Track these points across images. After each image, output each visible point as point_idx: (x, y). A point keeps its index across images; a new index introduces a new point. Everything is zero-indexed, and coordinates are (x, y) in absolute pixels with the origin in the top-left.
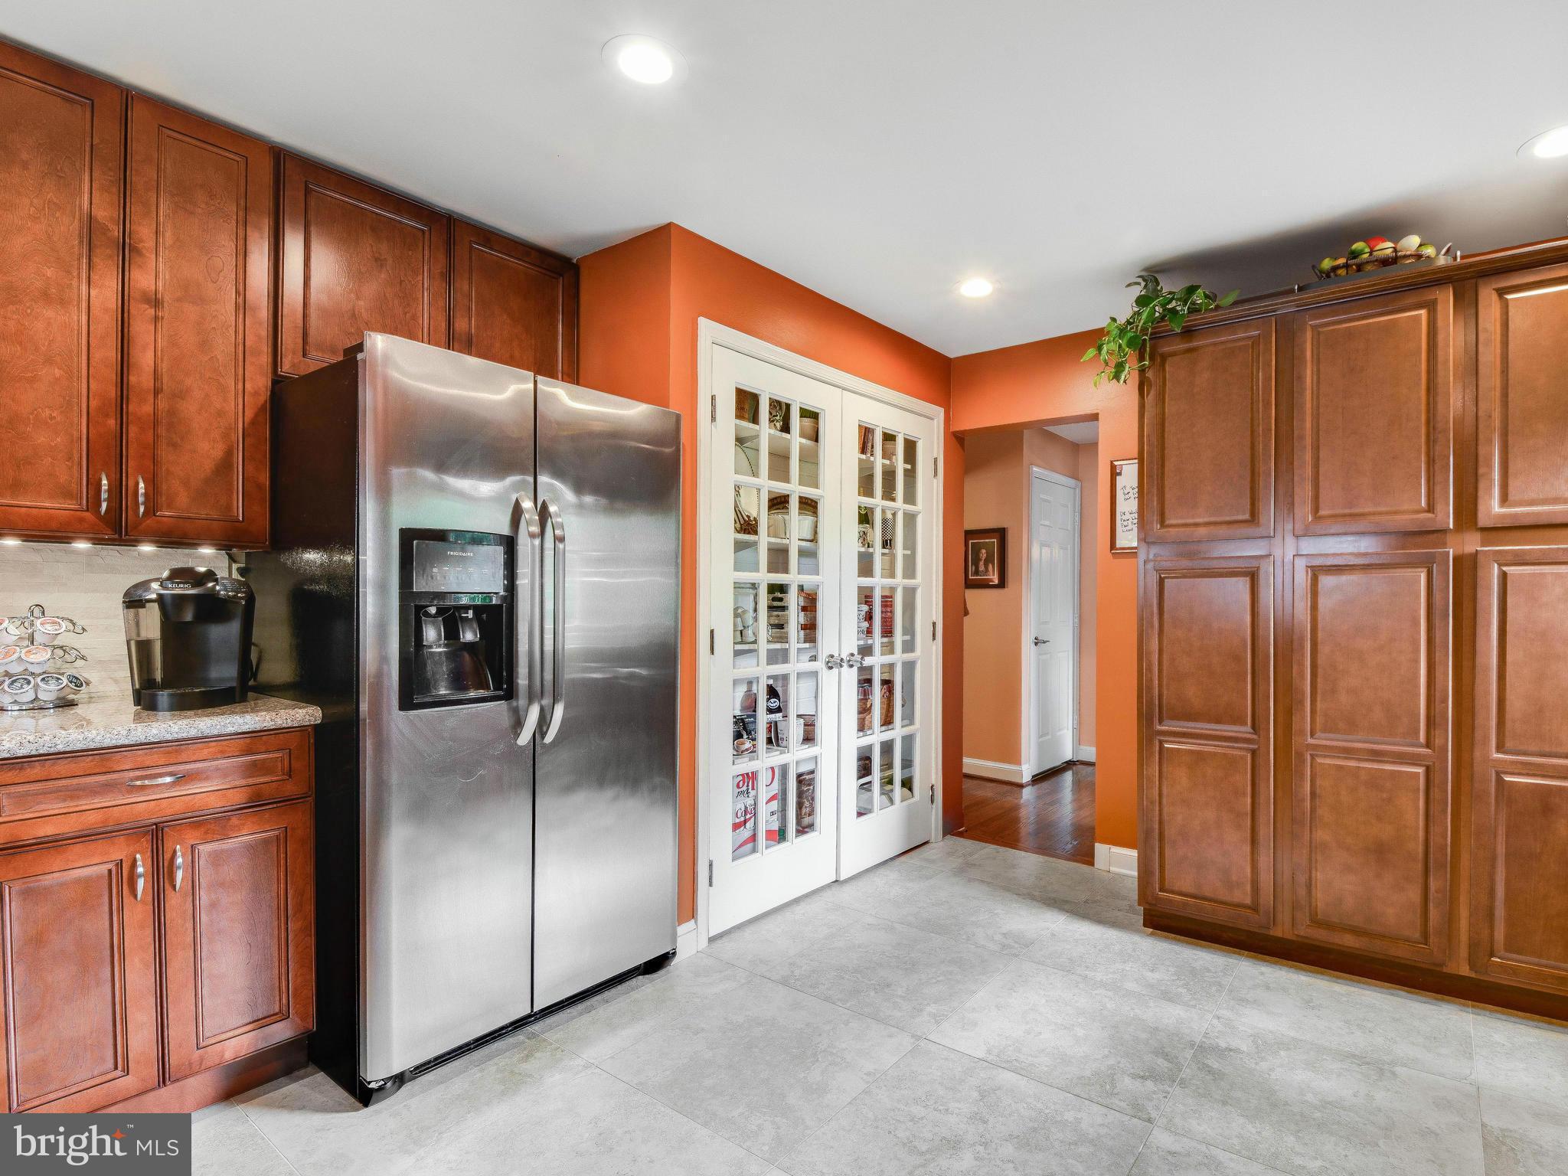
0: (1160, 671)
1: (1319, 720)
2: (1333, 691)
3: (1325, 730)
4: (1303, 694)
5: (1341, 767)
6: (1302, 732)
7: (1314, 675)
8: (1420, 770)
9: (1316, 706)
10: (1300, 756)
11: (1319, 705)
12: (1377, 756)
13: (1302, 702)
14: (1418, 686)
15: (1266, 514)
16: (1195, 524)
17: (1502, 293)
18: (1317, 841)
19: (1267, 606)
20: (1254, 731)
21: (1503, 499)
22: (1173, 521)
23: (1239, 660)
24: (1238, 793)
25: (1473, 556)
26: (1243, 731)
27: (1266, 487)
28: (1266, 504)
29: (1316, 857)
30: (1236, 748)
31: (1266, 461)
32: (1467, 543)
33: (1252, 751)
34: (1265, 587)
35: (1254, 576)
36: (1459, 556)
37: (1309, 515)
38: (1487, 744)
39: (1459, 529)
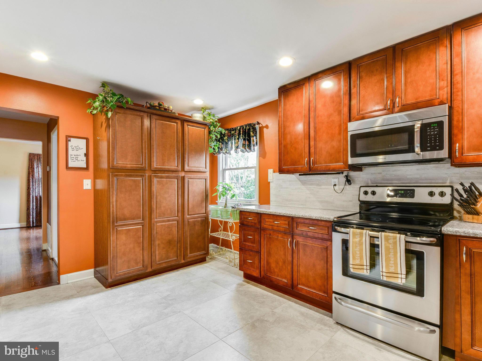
0: (116, 207)
1: (157, 215)
2: (160, 207)
3: (159, 217)
4: (154, 208)
5: (162, 225)
6: (154, 218)
7: (156, 204)
8: (176, 222)
9: (157, 211)
10: (154, 224)
11: (158, 211)
12: (169, 221)
13: (154, 211)
14: (176, 204)
15: (145, 164)
16: (127, 164)
17: (188, 125)
18: (157, 244)
19: (146, 187)
20: (143, 220)
21: (188, 166)
22: (120, 163)
23: (139, 202)
24: (139, 237)
25: (184, 177)
26: (140, 221)
27: (145, 157)
28: (145, 161)
29: (157, 248)
30: (139, 226)
31: (145, 150)
32: (183, 174)
33: (143, 226)
34: (145, 182)
35: (143, 180)
36: (182, 177)
37: (155, 165)
38: (186, 214)
39: (182, 171)
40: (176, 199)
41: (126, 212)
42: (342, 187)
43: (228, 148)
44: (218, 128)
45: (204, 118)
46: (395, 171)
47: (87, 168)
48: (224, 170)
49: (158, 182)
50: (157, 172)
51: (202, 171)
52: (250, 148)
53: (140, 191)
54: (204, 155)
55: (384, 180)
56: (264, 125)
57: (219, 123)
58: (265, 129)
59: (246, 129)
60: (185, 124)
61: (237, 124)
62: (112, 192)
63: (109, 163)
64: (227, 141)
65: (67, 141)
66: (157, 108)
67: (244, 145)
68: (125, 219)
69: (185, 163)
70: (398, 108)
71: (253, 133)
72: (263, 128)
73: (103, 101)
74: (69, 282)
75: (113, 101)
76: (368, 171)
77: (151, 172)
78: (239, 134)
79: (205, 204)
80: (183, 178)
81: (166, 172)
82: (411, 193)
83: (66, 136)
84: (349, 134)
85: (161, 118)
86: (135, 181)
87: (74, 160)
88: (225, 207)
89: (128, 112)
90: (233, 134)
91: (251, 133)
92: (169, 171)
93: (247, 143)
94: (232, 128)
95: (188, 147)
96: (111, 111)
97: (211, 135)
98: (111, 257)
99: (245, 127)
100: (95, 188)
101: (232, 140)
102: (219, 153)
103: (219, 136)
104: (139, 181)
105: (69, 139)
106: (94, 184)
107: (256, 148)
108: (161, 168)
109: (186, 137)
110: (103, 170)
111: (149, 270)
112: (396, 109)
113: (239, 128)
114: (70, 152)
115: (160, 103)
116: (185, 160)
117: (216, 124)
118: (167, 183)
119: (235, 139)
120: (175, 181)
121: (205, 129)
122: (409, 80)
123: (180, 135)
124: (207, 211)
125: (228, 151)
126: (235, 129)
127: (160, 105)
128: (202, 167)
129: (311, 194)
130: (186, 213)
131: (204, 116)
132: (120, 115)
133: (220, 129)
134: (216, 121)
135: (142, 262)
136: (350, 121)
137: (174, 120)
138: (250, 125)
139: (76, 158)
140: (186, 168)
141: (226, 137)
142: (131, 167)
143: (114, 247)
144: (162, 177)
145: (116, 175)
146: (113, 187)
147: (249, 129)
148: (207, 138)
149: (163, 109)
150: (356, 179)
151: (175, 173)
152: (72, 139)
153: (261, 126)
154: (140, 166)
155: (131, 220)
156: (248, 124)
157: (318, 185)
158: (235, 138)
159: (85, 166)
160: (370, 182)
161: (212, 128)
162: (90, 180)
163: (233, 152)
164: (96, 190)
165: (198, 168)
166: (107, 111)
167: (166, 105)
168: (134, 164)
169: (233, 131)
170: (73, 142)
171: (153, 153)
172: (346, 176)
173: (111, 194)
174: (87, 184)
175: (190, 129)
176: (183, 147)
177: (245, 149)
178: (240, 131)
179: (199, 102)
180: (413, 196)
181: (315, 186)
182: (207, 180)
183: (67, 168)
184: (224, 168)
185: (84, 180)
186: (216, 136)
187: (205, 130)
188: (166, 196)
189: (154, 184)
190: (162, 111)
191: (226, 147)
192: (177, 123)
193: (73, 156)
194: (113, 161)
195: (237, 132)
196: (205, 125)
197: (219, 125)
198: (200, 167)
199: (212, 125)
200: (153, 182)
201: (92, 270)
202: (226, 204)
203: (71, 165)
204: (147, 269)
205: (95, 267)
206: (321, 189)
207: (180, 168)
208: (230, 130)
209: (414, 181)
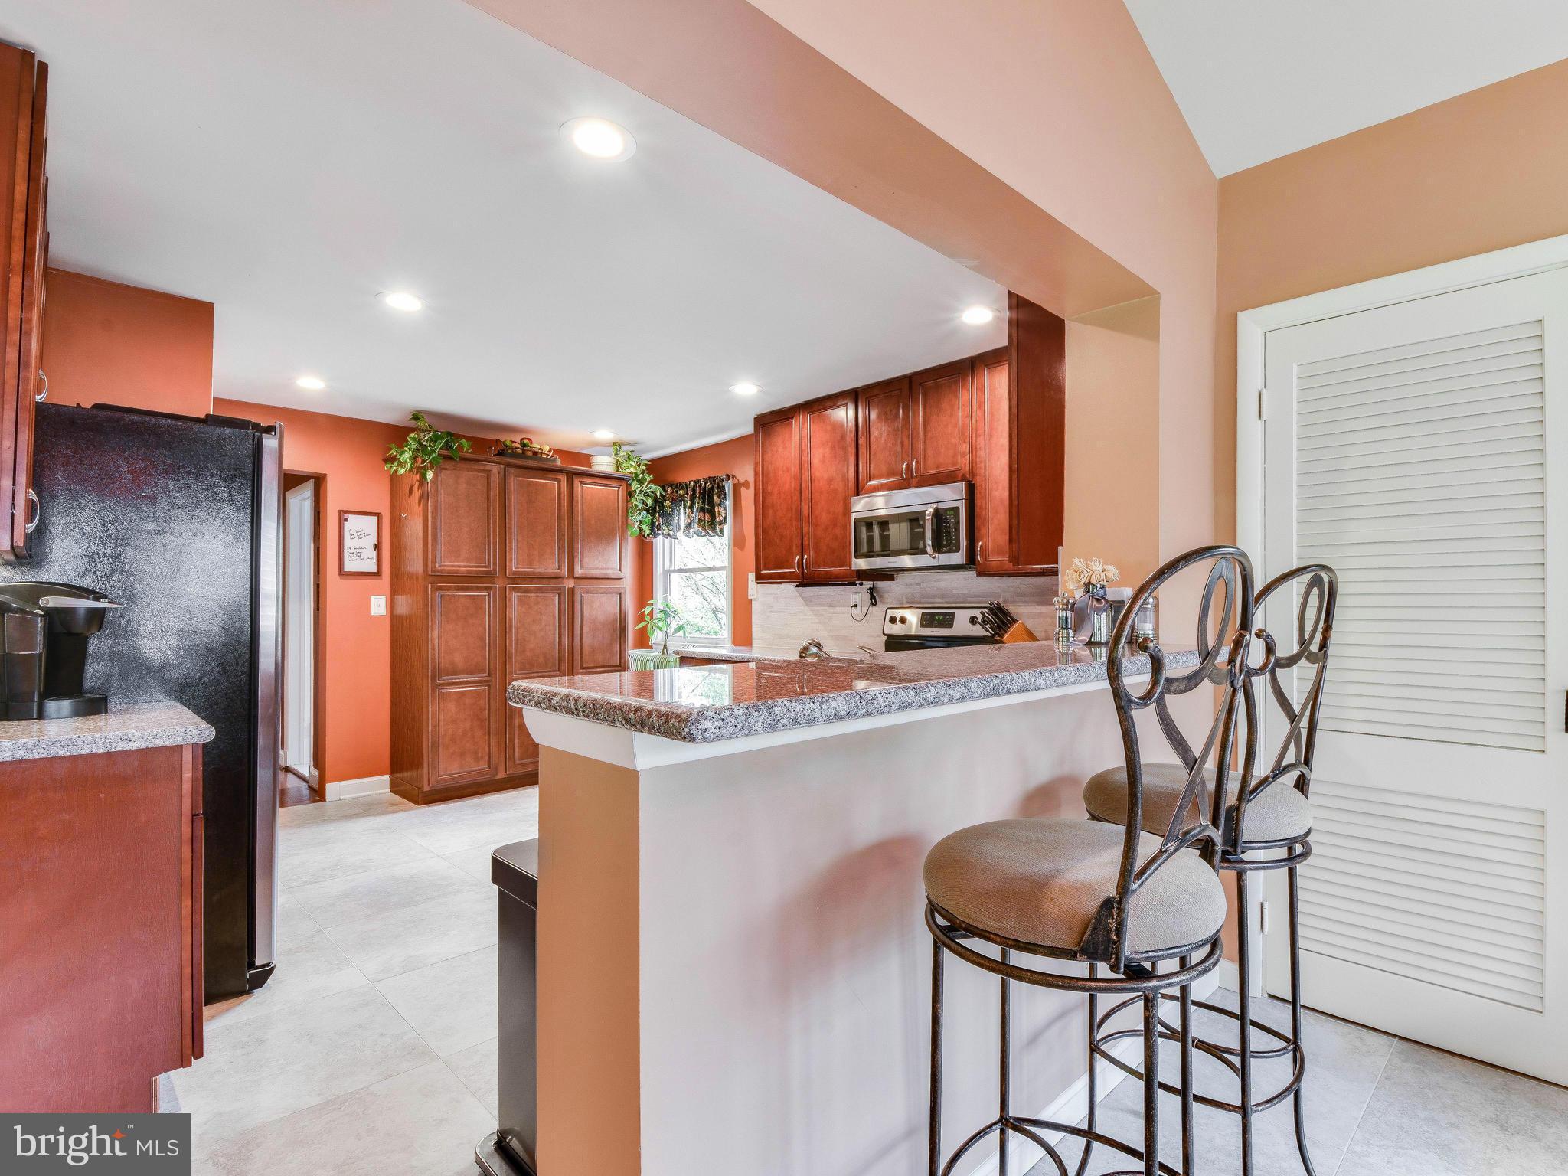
0: (439, 649)
1: (518, 666)
3: (520, 670)
4: (512, 653)
6: (511, 672)
9: (517, 659)
11: (519, 659)
13: (511, 658)
14: (555, 645)
15: (495, 564)
16: (459, 566)
17: (581, 483)
18: (517, 725)
19: (495, 611)
20: (489, 675)
21: (582, 566)
22: (447, 563)
23: (482, 639)
24: (482, 710)
25: (573, 589)
26: (484, 676)
27: (495, 550)
28: (495, 559)
29: (517, 732)
30: (481, 686)
31: (494, 538)
32: (571, 584)
33: (489, 686)
34: (495, 601)
35: (489, 596)
36: (568, 589)
37: (514, 567)
38: (577, 666)
39: (568, 577)
40: (555, 634)
41: (459, 660)
42: (865, 609)
43: (671, 524)
44: (647, 485)
45: (618, 465)
46: (938, 580)
47: (377, 574)
48: (668, 573)
49: (520, 600)
50: (519, 581)
51: (612, 577)
52: (714, 530)
53: (484, 618)
54: (616, 544)
55: (924, 596)
56: (741, 481)
57: (650, 474)
58: (743, 490)
59: (705, 487)
60: (577, 482)
61: (691, 476)
62: (432, 620)
63: (426, 565)
64: (669, 510)
65: (342, 521)
66: (519, 451)
67: (702, 521)
68: (455, 673)
69: (575, 560)
70: (917, 479)
71: (719, 497)
72: (740, 488)
73: (418, 450)
74: (342, 797)
75: (436, 449)
76: (901, 578)
77: (507, 581)
78: (693, 496)
79: (618, 646)
80: (572, 592)
81: (536, 580)
82: (948, 620)
83: (340, 511)
84: (854, 516)
85: (526, 471)
86: (473, 599)
87: (355, 558)
88: (663, 653)
89: (463, 465)
90: (683, 496)
91: (715, 497)
92: (540, 578)
93: (707, 517)
94: (680, 484)
95: (583, 528)
96: (432, 468)
97: (634, 501)
98: (430, 744)
99: (704, 484)
100: (395, 613)
101: (680, 509)
102: (653, 534)
103: (650, 502)
104: (482, 599)
105: (345, 516)
106: (392, 604)
107: (727, 528)
108: (526, 573)
109: (578, 508)
110: (412, 576)
111: (501, 775)
112: (914, 481)
113: (692, 484)
114: (348, 542)
115: (525, 441)
116: (575, 554)
117: (643, 477)
118: (538, 603)
119: (685, 508)
120: (554, 599)
121: (619, 488)
122: (929, 435)
123: (565, 503)
124: (623, 661)
125: (671, 533)
126: (685, 487)
127: (524, 445)
128: (612, 569)
129: (820, 623)
130: (578, 663)
131: (618, 461)
132: (448, 472)
133: (653, 487)
134: (643, 472)
135: (487, 758)
136: (858, 494)
137: (552, 475)
138: (712, 479)
139: (359, 554)
140: (579, 570)
141: (668, 502)
142: (468, 571)
143: (434, 726)
144: (527, 591)
145: (440, 588)
146: (433, 611)
147: (712, 488)
148: (623, 508)
149: (530, 454)
150: (886, 595)
151: (554, 581)
152: (351, 517)
153: (736, 481)
154: (484, 569)
155: (467, 674)
156: (709, 477)
157: (831, 605)
158: (684, 505)
159: (375, 570)
160: (905, 601)
161: (634, 485)
162: (384, 597)
163: (680, 535)
164: (396, 616)
165: (604, 572)
166: (425, 468)
167: (536, 446)
168: (472, 567)
169: (682, 489)
170: (353, 523)
171: (511, 542)
172: (870, 589)
173: (430, 624)
174: (379, 605)
175: (587, 491)
176: (571, 527)
177: (704, 529)
178: (694, 490)
179: (605, 435)
180: (951, 626)
181: (826, 608)
182: (623, 596)
183: (342, 573)
184: (667, 567)
185: (373, 597)
186: (645, 503)
187: (618, 491)
188: (536, 628)
189: (511, 604)
190: (528, 458)
191: (669, 524)
192: (559, 481)
193: (353, 550)
194: (434, 562)
195: (689, 493)
196: (620, 479)
197: (649, 478)
198: (608, 569)
199: (634, 480)
200: (510, 600)
201: (387, 777)
202: (665, 647)
203: (349, 566)
204: (497, 774)
205: (392, 772)
206: (834, 613)
207: (565, 571)
208: (676, 487)
209: (961, 600)
